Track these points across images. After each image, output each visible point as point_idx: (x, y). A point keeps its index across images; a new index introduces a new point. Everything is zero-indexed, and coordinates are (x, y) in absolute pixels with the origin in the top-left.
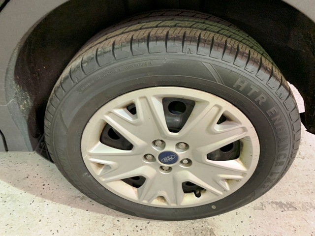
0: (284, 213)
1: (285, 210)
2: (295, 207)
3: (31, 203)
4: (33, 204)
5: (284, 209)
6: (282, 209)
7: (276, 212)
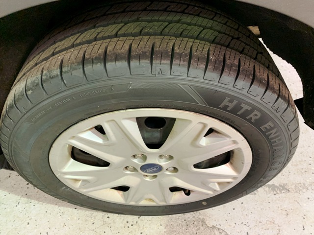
0: (277, 196)
1: (277, 193)
2: (287, 188)
3: (17, 204)
4: (19, 206)
5: (276, 191)
6: (275, 192)
7: (269, 195)
